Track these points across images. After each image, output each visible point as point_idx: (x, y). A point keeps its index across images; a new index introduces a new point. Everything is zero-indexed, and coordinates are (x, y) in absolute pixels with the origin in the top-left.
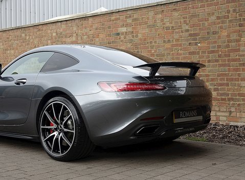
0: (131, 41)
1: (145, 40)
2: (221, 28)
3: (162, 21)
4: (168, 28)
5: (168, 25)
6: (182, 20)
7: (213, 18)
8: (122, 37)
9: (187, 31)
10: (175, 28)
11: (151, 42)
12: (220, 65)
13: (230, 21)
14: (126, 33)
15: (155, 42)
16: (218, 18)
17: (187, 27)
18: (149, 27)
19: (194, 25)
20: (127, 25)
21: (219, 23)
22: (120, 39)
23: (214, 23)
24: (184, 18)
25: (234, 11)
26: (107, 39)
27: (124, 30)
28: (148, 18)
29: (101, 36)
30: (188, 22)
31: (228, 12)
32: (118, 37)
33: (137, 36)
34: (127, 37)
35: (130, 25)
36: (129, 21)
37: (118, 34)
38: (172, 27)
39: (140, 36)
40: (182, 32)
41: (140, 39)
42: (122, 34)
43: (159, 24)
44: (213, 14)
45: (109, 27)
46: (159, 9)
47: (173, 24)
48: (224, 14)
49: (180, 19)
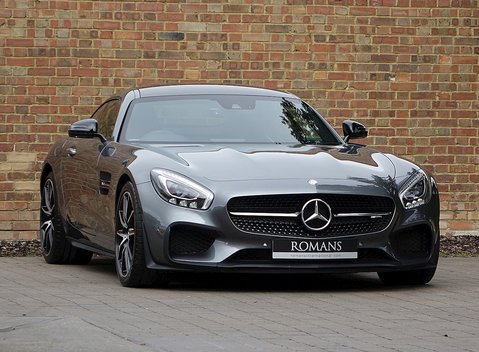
0: (219, 57)
1: (260, 57)
2: (441, 51)
3: (307, 20)
4: (320, 38)
5: (320, 30)
6: (356, 26)
7: (424, 31)
8: (192, 45)
9: (368, 48)
10: (338, 39)
11: (276, 65)
12: (437, 123)
13: (459, 41)
14: (204, 35)
15: (288, 65)
16: (435, 31)
17: (368, 42)
18: (268, 29)
19: (381, 40)
20: (206, 18)
21: (436, 42)
22: (184, 47)
23: (427, 41)
24: (359, 21)
25: (467, 22)
26: (141, 46)
27: (199, 28)
28: (269, 10)
29: (122, 35)
30: (369, 30)
31: (456, 22)
32: (179, 43)
33: (236, 47)
34: (207, 46)
35: (218, 19)
36: (215, 9)
37: (180, 36)
38: (332, 38)
39: (246, 47)
40: (355, 50)
41: (247, 56)
42: (193, 37)
43: (297, 25)
44: (425, 22)
45: (150, 16)
47: (334, 32)
48: (446, 26)
49: (351, 21)
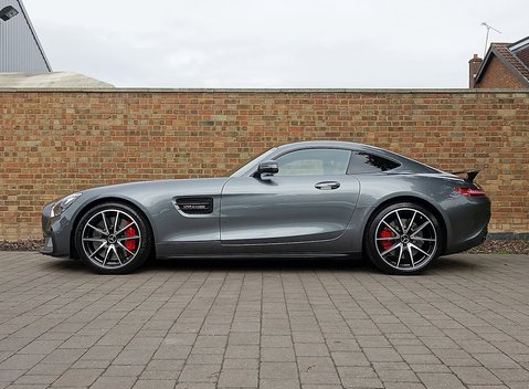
0: (234, 135)
1: (259, 134)
2: (368, 130)
4: (294, 123)
5: (295, 119)
6: (316, 116)
7: (358, 118)
8: (219, 128)
9: (323, 129)
10: (305, 124)
11: (268, 139)
13: (379, 124)
14: (226, 123)
15: (275, 139)
16: (364, 118)
17: (323, 125)
18: (265, 118)
19: (332, 124)
20: (227, 113)
21: (365, 125)
22: (214, 129)
23: (359, 124)
24: (318, 113)
25: (383, 113)
26: (189, 129)
27: (222, 118)
28: (264, 107)
29: (177, 123)
30: (324, 118)
31: (376, 113)
32: (211, 127)
33: (245, 129)
34: (228, 128)
35: (234, 113)
36: (232, 107)
37: (212, 123)
38: (302, 123)
39: (250, 129)
40: (316, 129)
41: (251, 134)
42: (219, 123)
43: (281, 116)
44: (358, 113)
45: (194, 112)
46: (282, 98)
47: (303, 120)
48: (371, 115)
49: (313, 113)
